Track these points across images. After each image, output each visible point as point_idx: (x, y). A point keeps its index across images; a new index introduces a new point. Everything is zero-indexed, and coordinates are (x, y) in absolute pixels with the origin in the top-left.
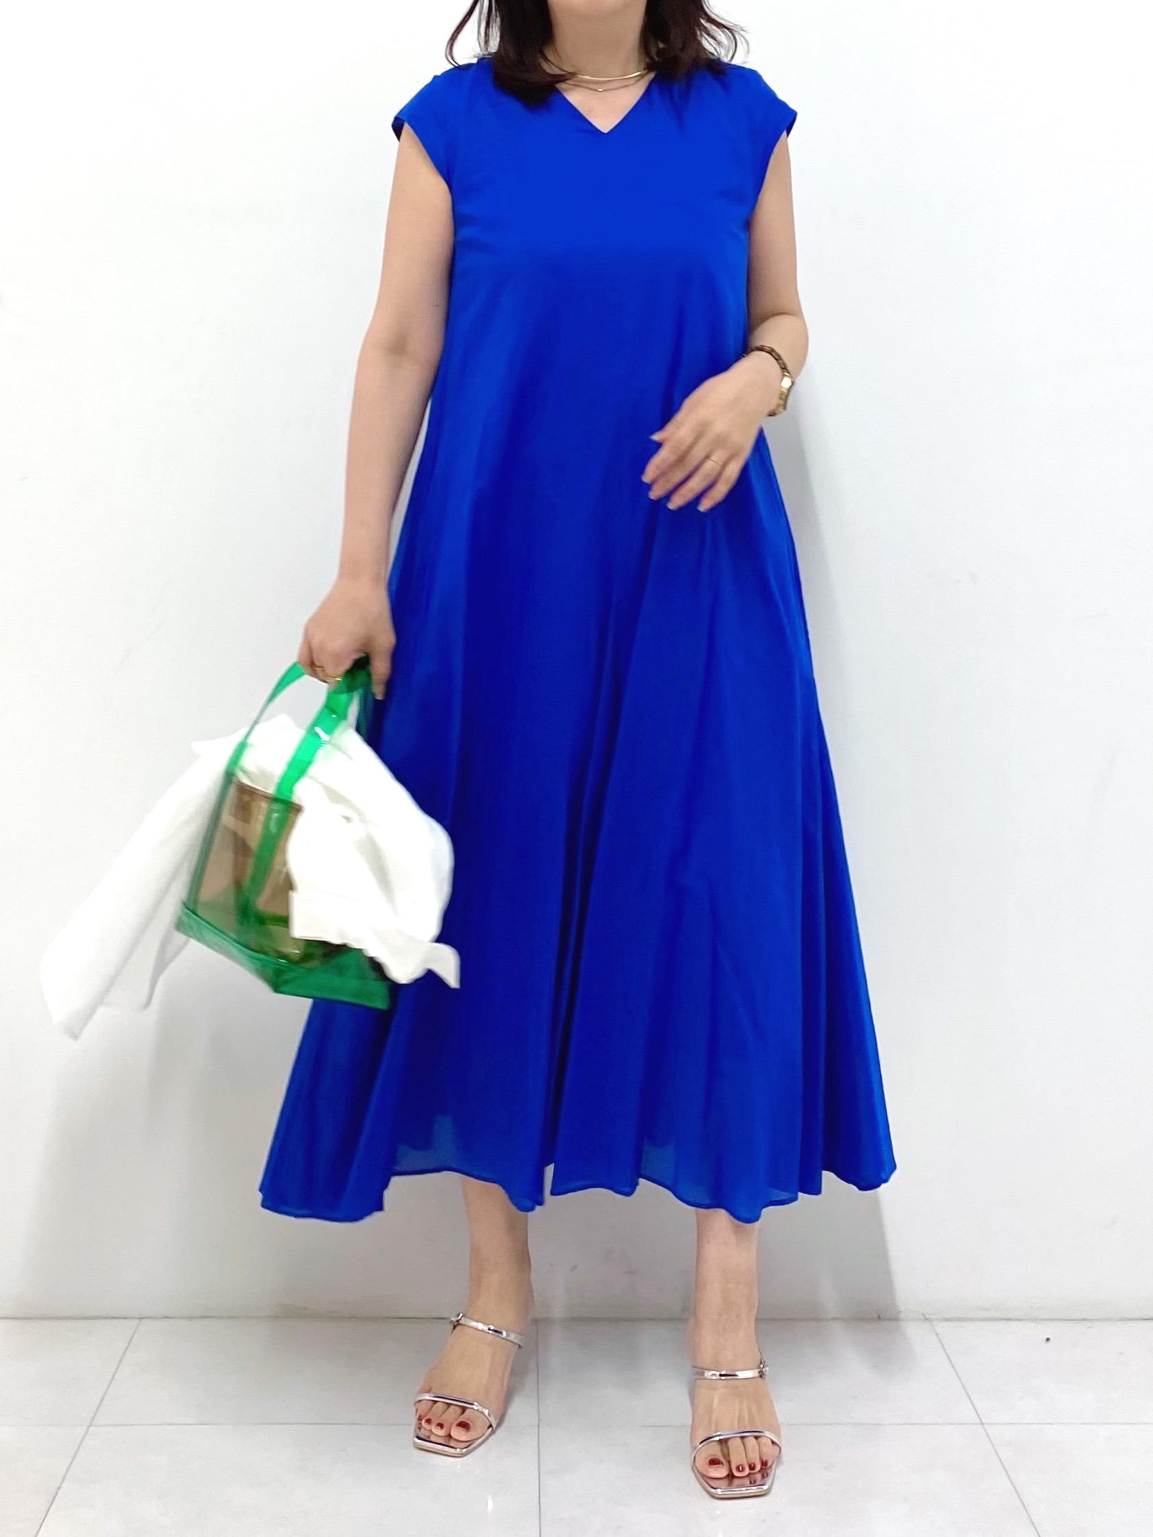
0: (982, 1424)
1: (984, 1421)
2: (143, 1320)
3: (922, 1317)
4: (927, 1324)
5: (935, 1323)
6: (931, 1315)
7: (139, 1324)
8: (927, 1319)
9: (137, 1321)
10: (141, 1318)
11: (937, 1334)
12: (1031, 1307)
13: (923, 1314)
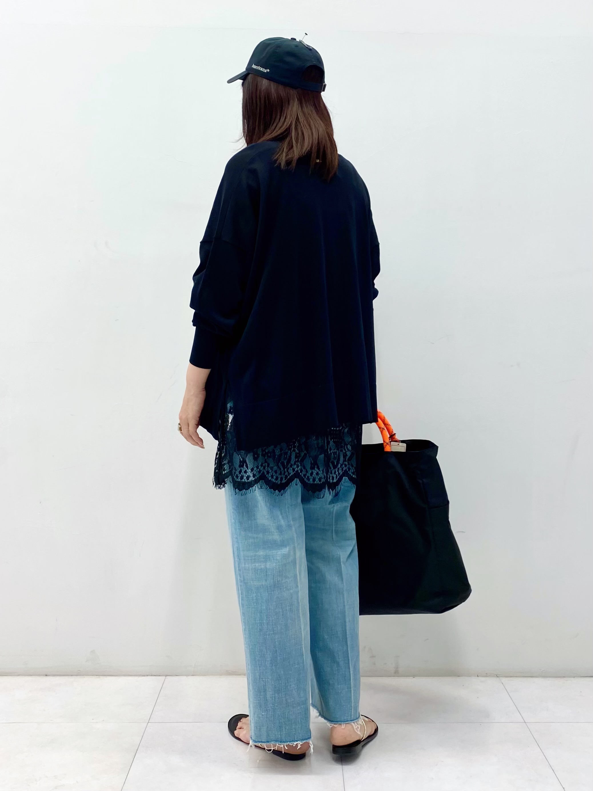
0: (525, 722)
1: (526, 722)
2: (167, 677)
3: (496, 676)
4: (498, 678)
5: (500, 678)
6: (499, 675)
7: (165, 678)
8: (498, 677)
9: (165, 677)
10: (166, 676)
11: (502, 683)
12: (542, 672)
13: (497, 676)
